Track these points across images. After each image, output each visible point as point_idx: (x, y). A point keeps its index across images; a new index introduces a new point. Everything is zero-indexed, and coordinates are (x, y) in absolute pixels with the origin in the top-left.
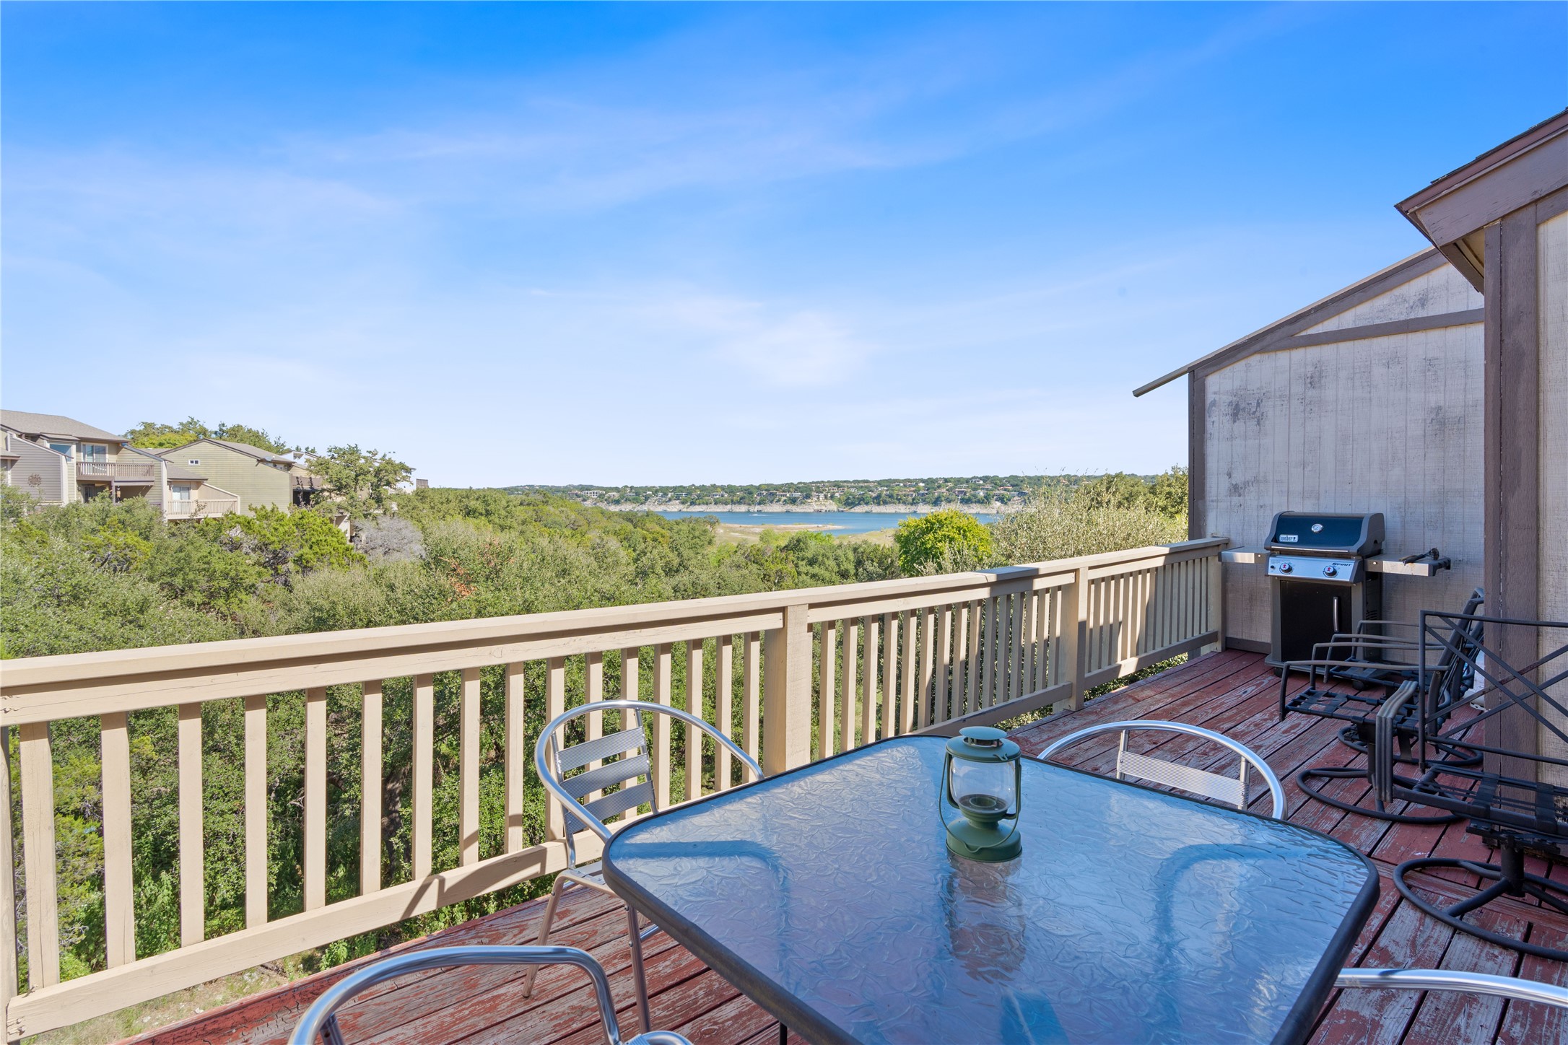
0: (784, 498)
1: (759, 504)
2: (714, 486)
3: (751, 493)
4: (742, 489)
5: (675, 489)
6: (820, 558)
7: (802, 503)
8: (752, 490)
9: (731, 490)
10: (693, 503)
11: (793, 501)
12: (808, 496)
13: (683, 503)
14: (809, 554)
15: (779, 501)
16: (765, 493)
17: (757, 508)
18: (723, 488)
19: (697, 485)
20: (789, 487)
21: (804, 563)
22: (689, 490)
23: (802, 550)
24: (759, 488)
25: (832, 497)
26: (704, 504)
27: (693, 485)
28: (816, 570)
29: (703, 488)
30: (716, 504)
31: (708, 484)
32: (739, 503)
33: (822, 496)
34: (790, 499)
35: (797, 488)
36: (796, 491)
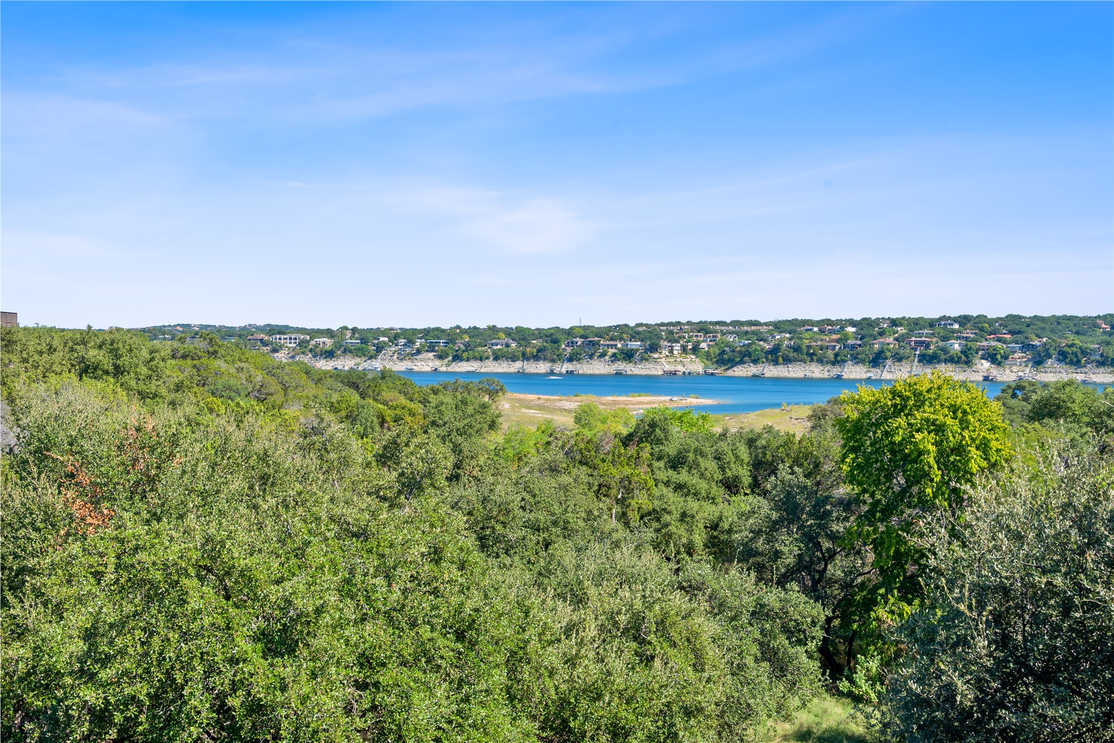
0: (611, 351)
1: (570, 360)
2: (493, 329)
3: (555, 341)
4: (540, 333)
5: (427, 332)
6: (691, 456)
7: (643, 359)
8: (558, 336)
9: (521, 335)
10: (457, 358)
11: (628, 356)
12: (654, 348)
13: (440, 357)
14: (671, 449)
15: (603, 355)
16: (580, 341)
17: (566, 367)
18: (508, 332)
19: (465, 326)
20: (621, 331)
21: (661, 464)
22: (452, 335)
23: (659, 441)
24: (570, 332)
25: (695, 350)
26: (475, 358)
27: (458, 327)
28: (683, 476)
29: (474, 331)
30: (496, 359)
31: (482, 325)
32: (536, 358)
33: (677, 347)
34: (622, 351)
35: (634, 332)
36: (632, 338)
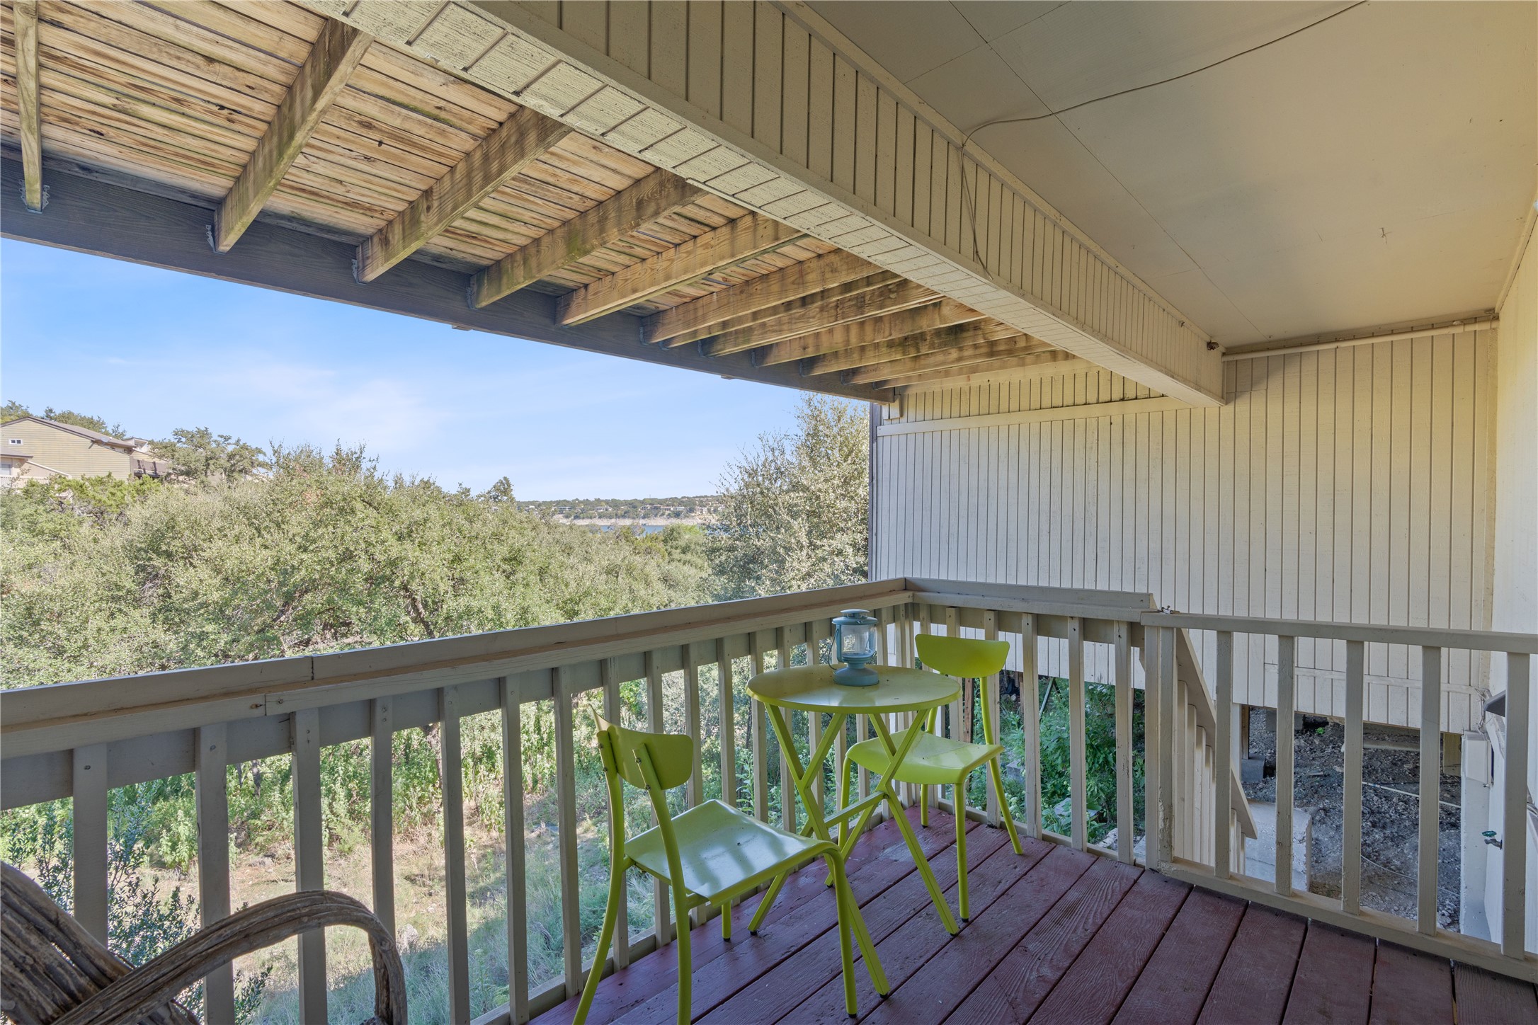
0: (667, 512)
1: (644, 518)
2: (598, 500)
3: (635, 507)
4: (626, 503)
5: (558, 503)
6: (693, 546)
7: (686, 517)
8: (637, 504)
9: (615, 504)
10: (577, 517)
11: (677, 515)
12: (691, 510)
13: (567, 517)
14: (682, 543)
15: (663, 515)
16: (649, 507)
17: (642, 522)
18: (607, 502)
19: (581, 499)
20: (673, 501)
21: (678, 551)
22: (573, 504)
23: (676, 539)
24: (643, 502)
25: (715, 511)
26: (587, 517)
28: (688, 556)
29: (586, 502)
30: (600, 517)
31: (592, 499)
32: (623, 516)
33: (705, 510)
34: (673, 512)
35: (681, 502)
36: (680, 505)
